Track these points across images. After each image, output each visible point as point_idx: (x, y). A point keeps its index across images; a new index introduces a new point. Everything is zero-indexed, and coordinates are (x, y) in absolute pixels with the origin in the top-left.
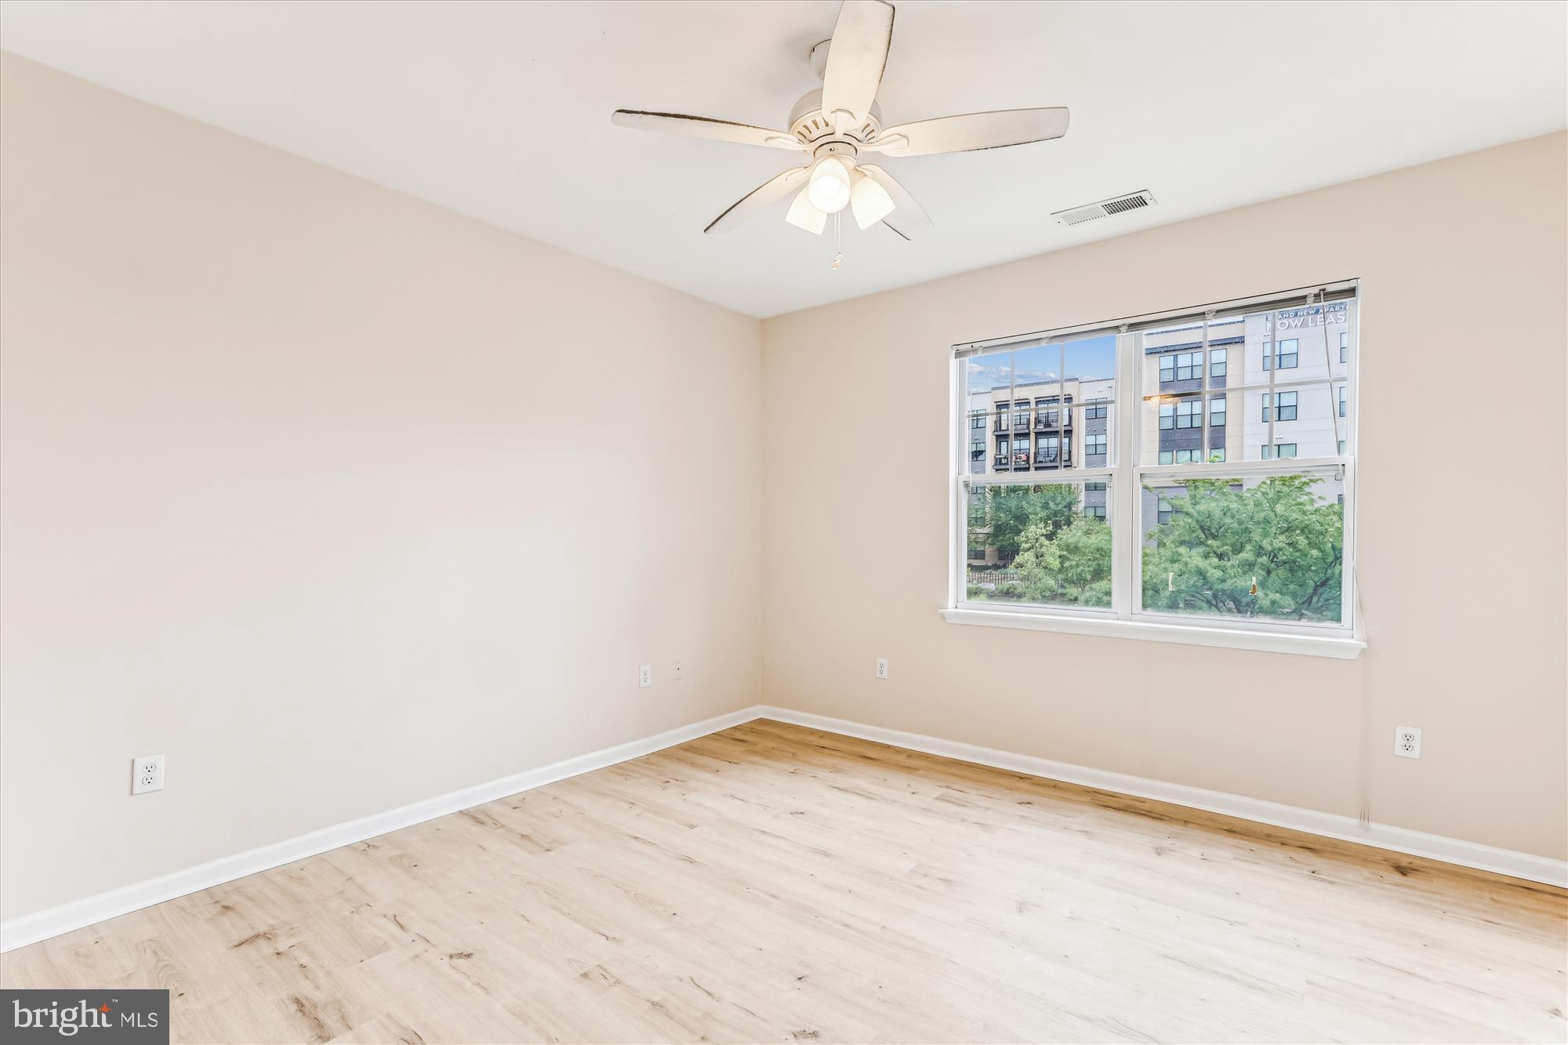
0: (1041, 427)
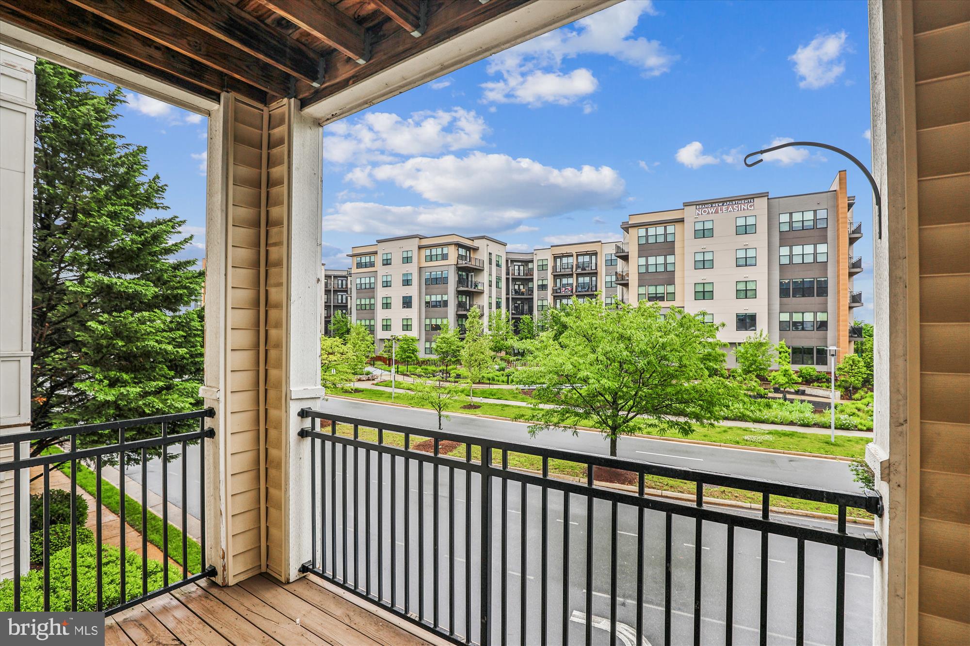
0: (579, 271)
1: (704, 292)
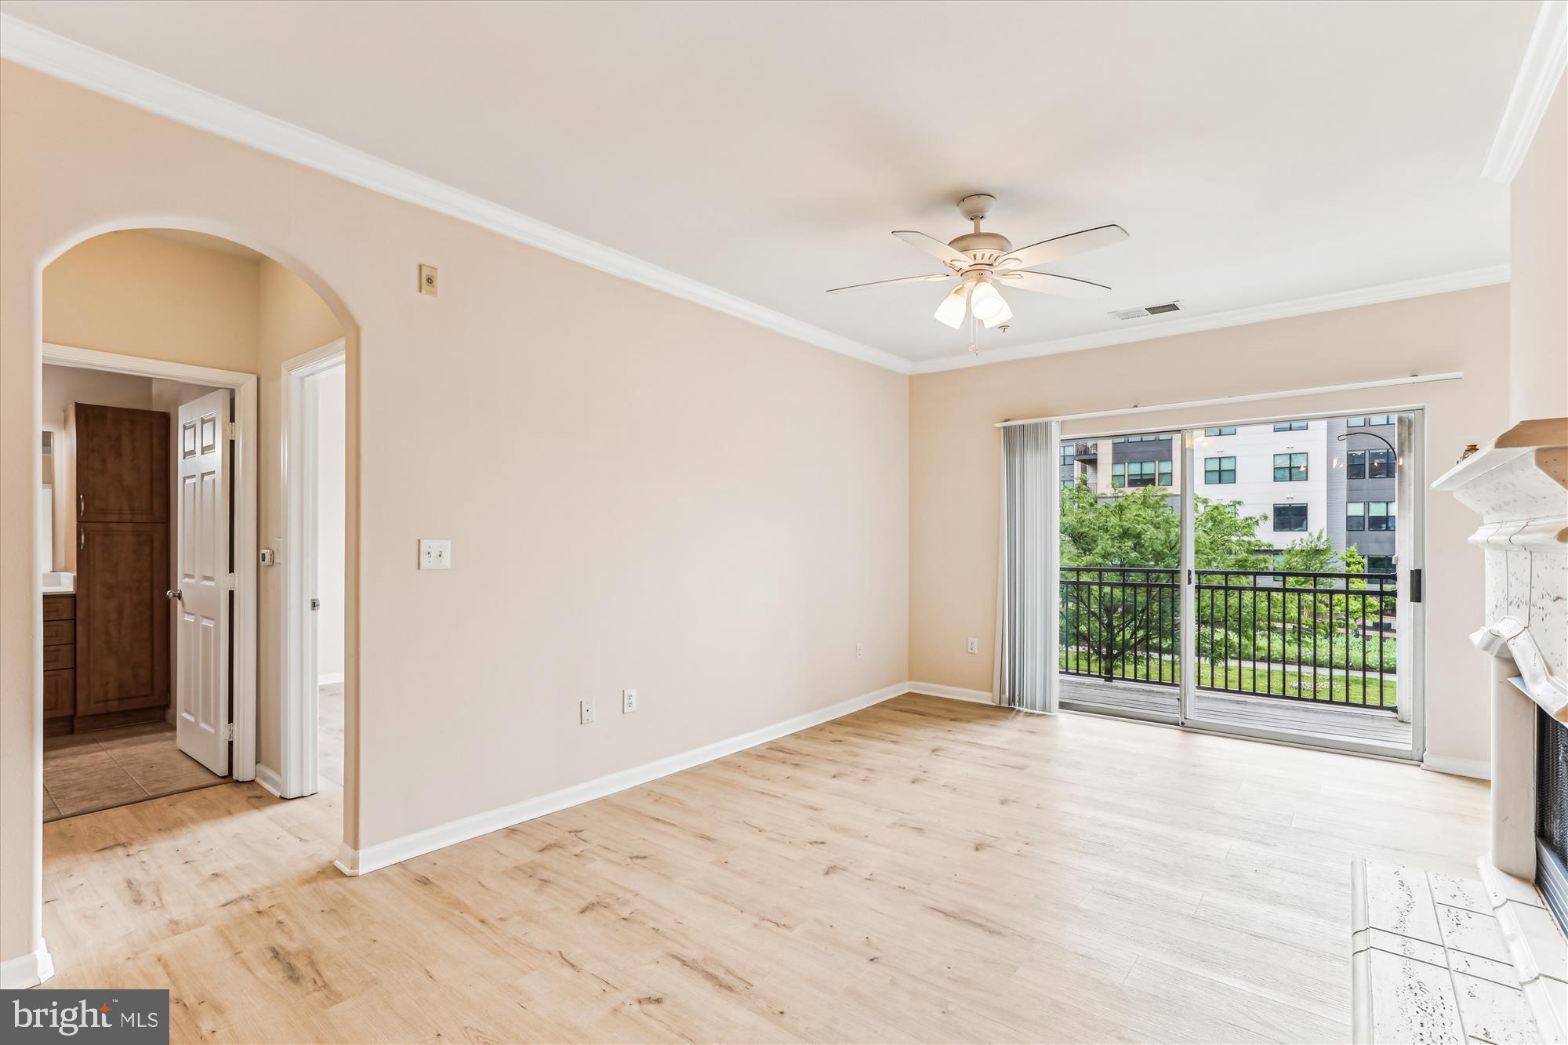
1: (1220, 471)
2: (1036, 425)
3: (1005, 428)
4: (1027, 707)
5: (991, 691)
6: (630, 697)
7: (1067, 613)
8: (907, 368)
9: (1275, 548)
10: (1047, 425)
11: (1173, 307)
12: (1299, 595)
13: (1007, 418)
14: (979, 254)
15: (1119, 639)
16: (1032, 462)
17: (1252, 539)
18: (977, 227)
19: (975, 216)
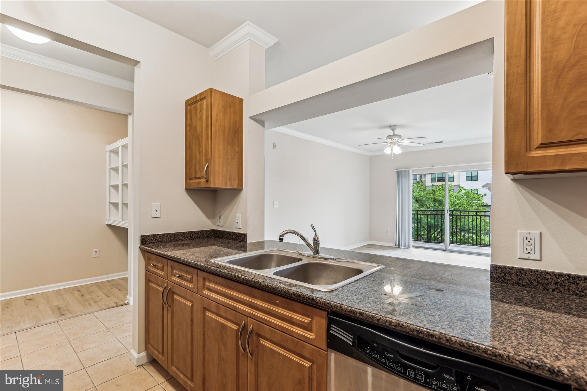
1: (472, 176)
2: (406, 171)
3: (397, 171)
4: (403, 247)
5: (393, 243)
6: (309, 239)
7: (414, 227)
8: (369, 154)
9: (489, 205)
10: (409, 171)
11: (442, 142)
12: (481, 217)
13: (397, 168)
14: (395, 139)
15: (433, 235)
16: (404, 180)
17: (480, 202)
18: (394, 132)
19: (394, 130)
